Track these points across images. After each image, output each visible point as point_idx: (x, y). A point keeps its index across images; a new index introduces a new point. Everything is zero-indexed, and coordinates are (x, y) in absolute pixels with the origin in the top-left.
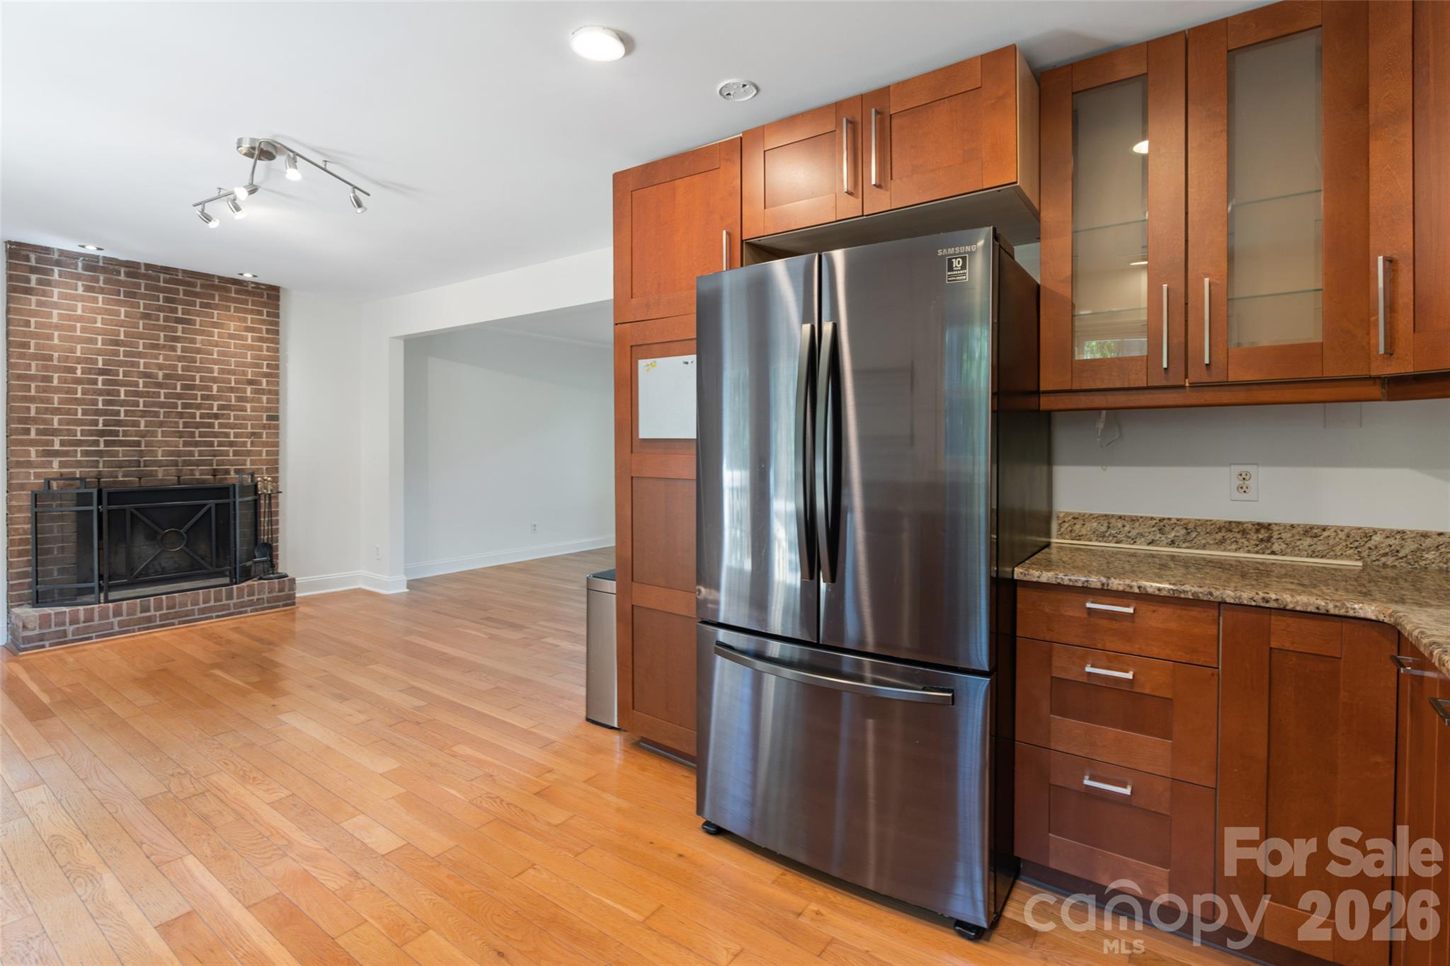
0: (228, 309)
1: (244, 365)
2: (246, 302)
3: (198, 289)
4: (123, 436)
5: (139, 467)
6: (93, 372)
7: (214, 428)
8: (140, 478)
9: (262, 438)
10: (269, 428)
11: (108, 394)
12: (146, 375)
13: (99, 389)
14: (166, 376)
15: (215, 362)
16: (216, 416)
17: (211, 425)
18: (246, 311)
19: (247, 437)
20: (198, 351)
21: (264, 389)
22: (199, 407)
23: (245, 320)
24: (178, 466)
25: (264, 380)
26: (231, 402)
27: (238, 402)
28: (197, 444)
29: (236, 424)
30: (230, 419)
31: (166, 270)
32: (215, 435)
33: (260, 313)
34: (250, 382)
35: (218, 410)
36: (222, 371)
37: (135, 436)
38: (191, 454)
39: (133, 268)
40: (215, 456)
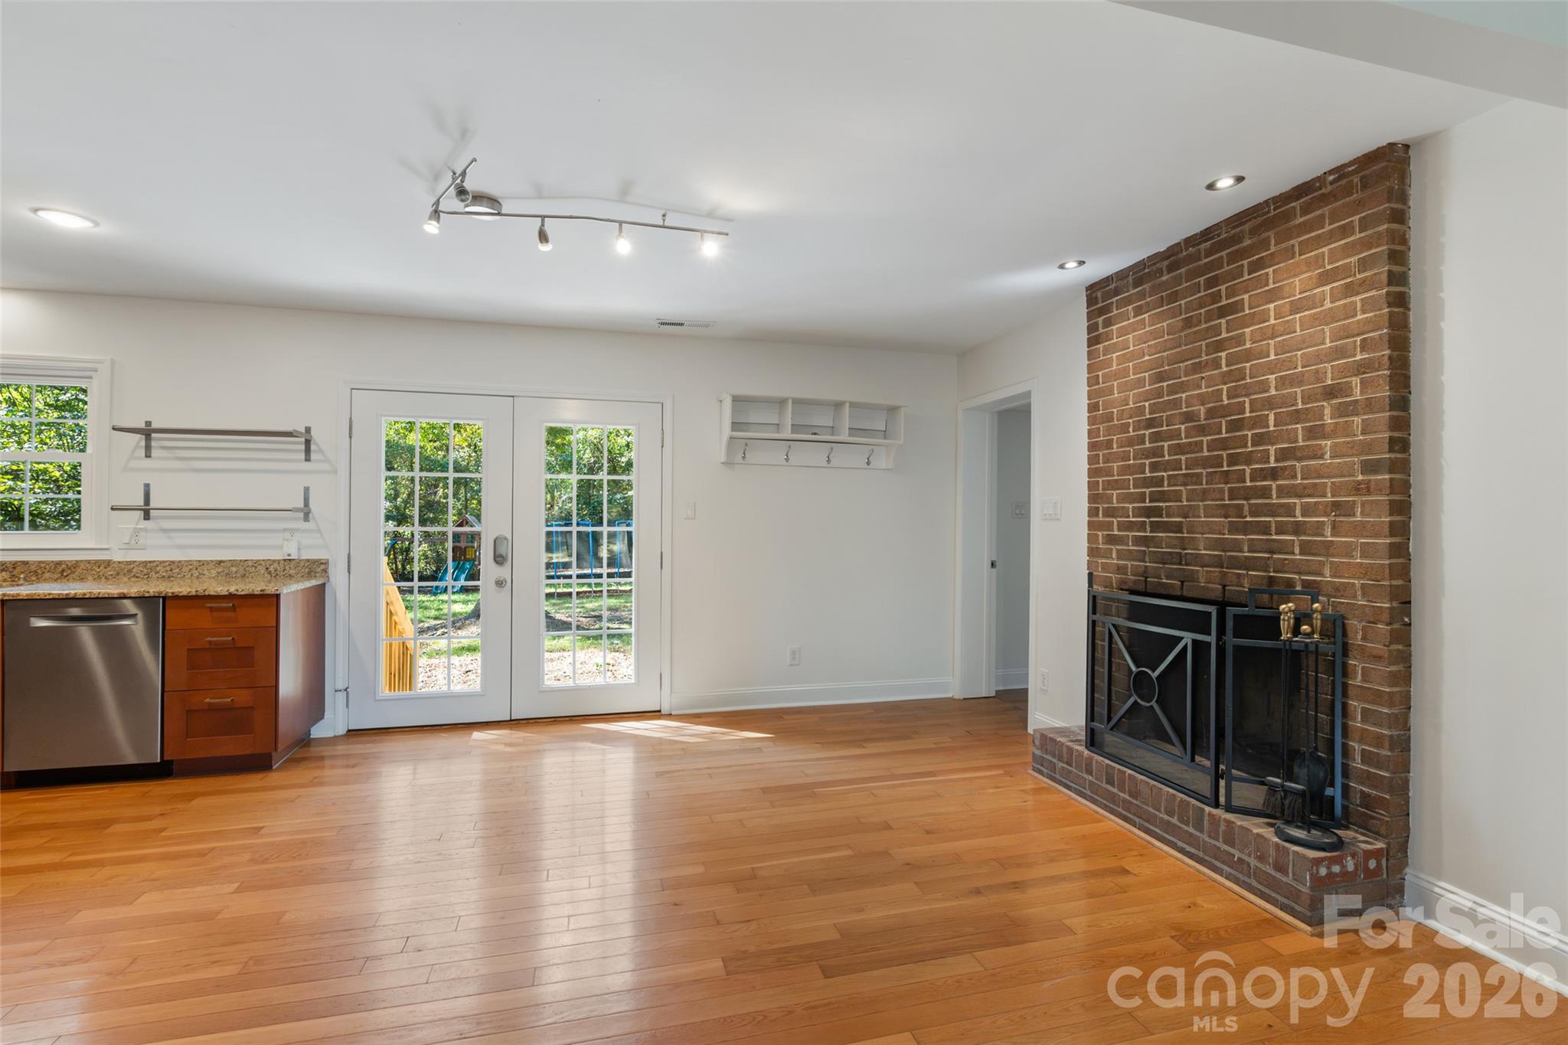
0: (1290, 253)
1: (1319, 358)
2: (1319, 222)
3: (1247, 242)
4: (1167, 517)
5: (1180, 564)
6: (1141, 426)
7: (1270, 497)
8: (1182, 582)
9: (1354, 515)
10: (1369, 492)
11: (1155, 455)
12: (1189, 417)
13: (1147, 448)
14: (1211, 413)
15: (1271, 368)
16: (1274, 474)
17: (1265, 492)
18: (1319, 241)
19: (1326, 514)
20: (1248, 356)
21: (1357, 401)
22: (1248, 459)
23: (1318, 261)
24: (1223, 567)
25: (1356, 381)
26: (1296, 441)
27: (1308, 439)
28: (1246, 528)
29: (1305, 487)
30: (1294, 477)
31: (1206, 234)
32: (1273, 511)
33: (1346, 231)
34: (1330, 393)
35: (1277, 461)
36: (1282, 382)
37: (1178, 516)
38: (1237, 546)
39: (1173, 255)
40: (1272, 552)
